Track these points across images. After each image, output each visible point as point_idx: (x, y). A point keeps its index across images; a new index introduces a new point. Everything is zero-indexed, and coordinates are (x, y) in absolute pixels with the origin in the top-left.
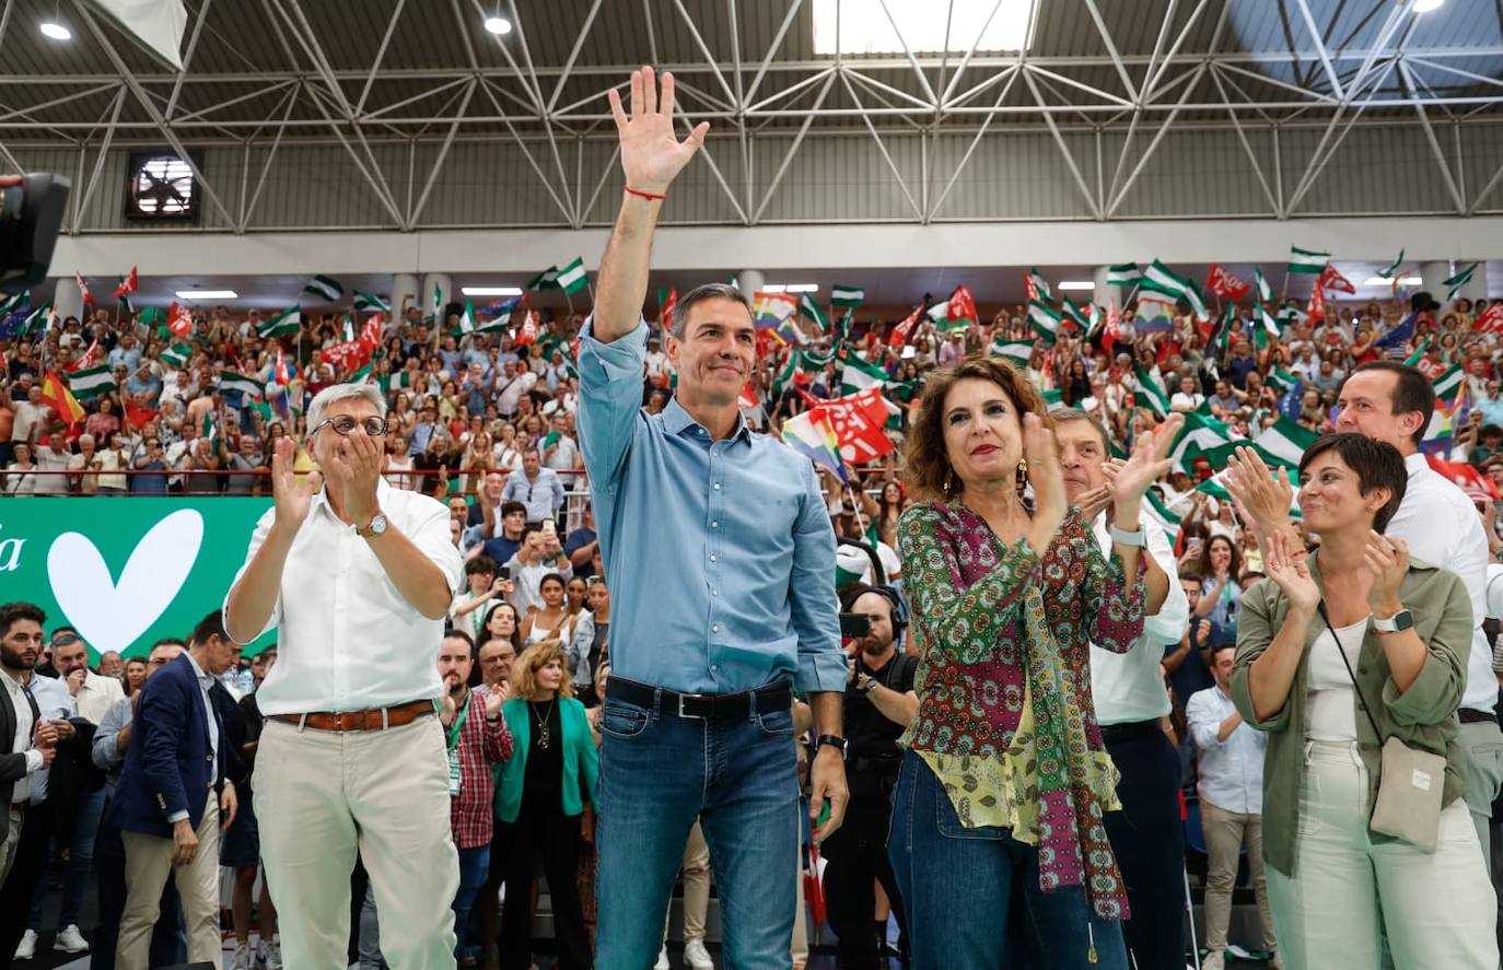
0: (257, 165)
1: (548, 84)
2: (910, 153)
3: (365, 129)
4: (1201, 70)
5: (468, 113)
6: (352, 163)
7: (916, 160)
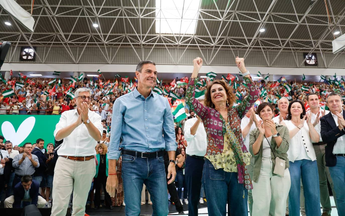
0: (47, 50)
1: (105, 37)
2: (173, 52)
3: (69, 44)
4: (225, 39)
5: (89, 42)
6: (66, 50)
7: (174, 53)
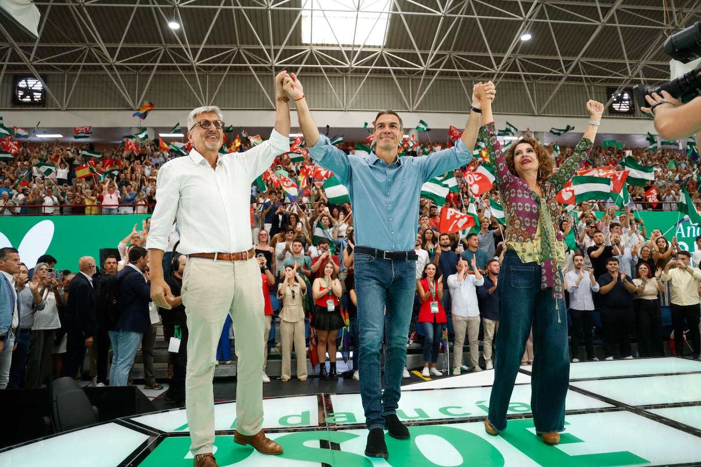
0: (70, 83)
1: (195, 51)
2: (339, 84)
5: (161, 62)
6: (112, 82)
7: (341, 86)
